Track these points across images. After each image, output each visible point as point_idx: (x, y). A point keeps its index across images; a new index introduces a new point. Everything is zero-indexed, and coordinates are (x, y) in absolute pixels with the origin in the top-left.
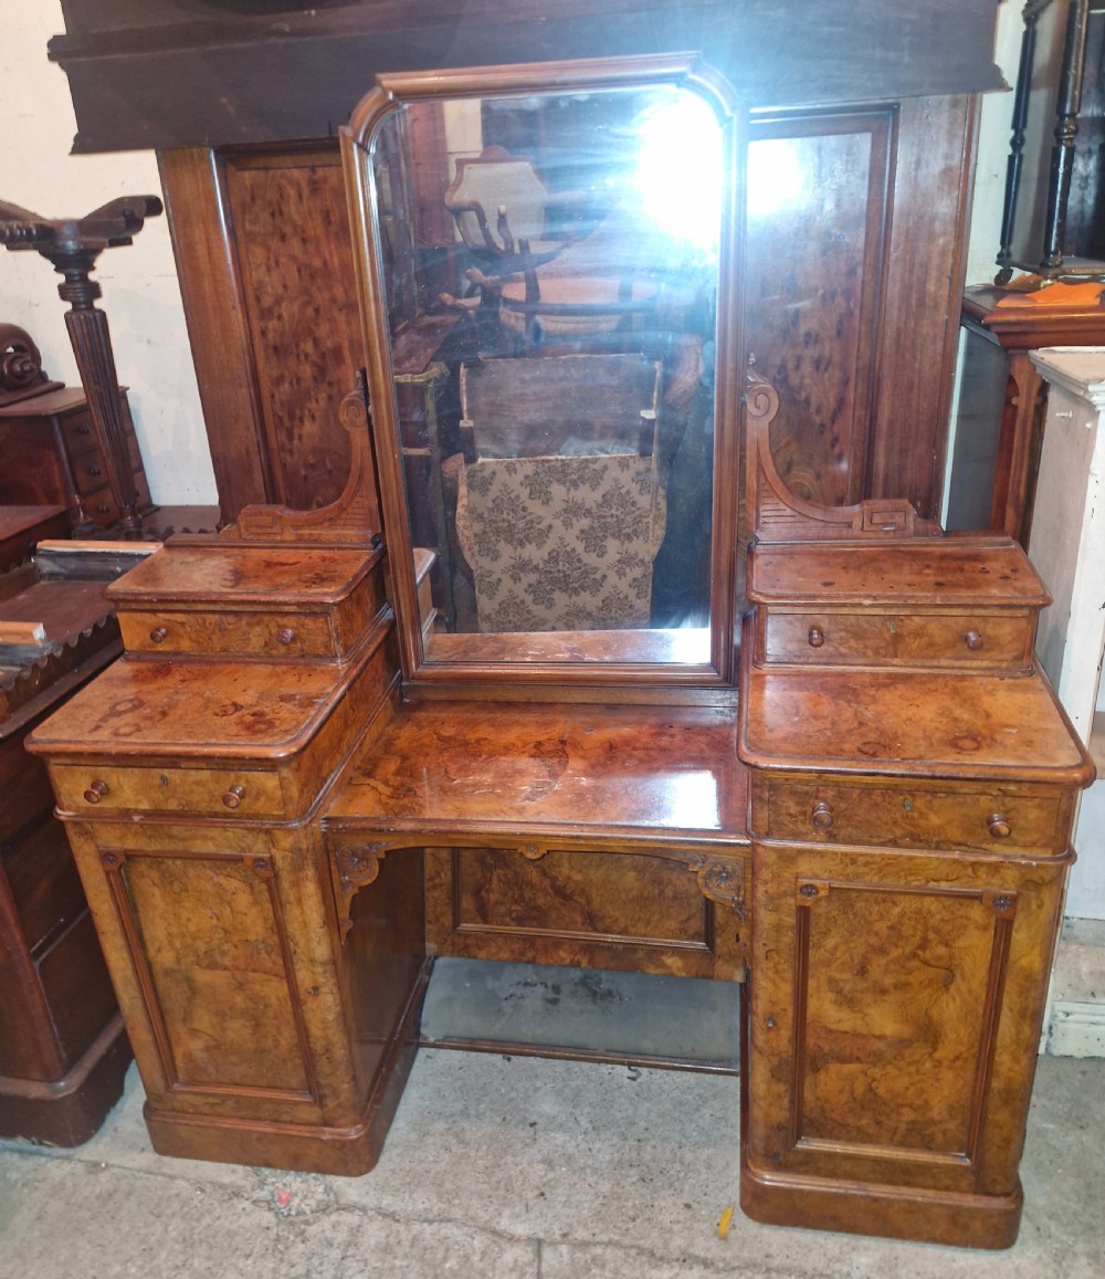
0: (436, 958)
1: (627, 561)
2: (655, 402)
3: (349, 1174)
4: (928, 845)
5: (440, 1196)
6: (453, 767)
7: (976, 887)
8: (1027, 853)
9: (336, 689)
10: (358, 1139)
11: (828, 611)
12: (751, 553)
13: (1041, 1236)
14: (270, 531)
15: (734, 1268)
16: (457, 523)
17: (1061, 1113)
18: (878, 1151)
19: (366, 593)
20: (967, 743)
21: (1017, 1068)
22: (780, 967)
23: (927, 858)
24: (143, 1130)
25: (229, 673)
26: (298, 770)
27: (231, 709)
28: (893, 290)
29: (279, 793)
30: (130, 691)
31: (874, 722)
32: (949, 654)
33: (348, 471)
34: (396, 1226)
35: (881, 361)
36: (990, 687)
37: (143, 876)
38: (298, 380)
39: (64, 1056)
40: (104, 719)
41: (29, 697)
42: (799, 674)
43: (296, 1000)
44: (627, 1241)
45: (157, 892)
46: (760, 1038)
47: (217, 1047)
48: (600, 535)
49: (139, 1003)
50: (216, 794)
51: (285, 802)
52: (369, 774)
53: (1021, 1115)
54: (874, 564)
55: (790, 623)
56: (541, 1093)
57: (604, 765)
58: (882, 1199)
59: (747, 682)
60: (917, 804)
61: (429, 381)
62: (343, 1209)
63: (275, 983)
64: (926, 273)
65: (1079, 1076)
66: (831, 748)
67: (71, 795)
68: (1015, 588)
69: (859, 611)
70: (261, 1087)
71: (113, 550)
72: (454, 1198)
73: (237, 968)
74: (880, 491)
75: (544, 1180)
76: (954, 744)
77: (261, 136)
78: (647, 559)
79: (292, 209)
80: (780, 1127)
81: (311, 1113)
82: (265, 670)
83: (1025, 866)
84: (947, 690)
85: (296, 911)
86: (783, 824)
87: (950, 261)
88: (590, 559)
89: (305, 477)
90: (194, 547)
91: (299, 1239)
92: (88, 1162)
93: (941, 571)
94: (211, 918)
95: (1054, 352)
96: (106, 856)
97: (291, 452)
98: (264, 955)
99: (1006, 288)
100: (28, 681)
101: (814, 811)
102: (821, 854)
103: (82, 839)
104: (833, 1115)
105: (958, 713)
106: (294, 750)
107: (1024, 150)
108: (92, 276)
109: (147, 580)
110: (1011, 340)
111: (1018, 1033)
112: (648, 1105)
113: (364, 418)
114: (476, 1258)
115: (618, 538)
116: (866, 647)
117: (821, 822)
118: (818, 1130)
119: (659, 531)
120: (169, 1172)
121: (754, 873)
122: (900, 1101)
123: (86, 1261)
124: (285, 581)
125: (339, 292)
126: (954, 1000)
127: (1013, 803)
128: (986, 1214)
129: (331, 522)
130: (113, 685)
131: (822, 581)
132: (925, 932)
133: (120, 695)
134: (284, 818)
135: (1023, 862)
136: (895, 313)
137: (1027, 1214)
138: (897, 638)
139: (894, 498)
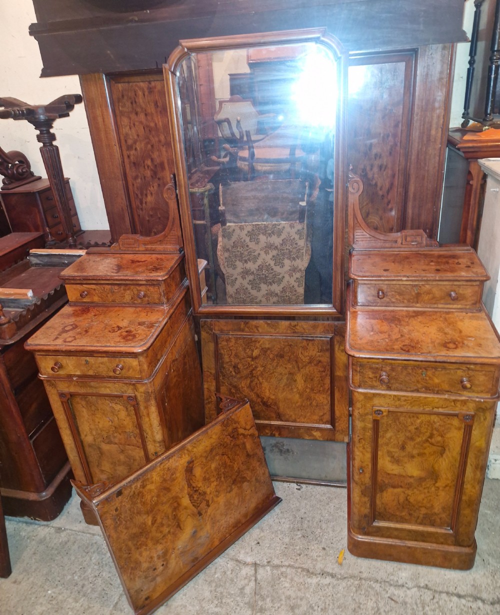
1: (293, 270)
4: (433, 392)
7: (455, 411)
8: (479, 395)
9: (164, 319)
11: (387, 282)
12: (350, 254)
13: (485, 563)
14: (132, 246)
15: (345, 578)
16: (218, 253)
17: (493, 506)
18: (410, 527)
19: (177, 274)
20: (451, 345)
21: (474, 490)
22: (365, 446)
23: (433, 398)
24: (80, 512)
25: (116, 311)
26: (147, 357)
27: (116, 329)
28: (416, 134)
29: (138, 368)
30: (72, 320)
31: (408, 335)
32: (442, 302)
33: (168, 218)
35: (410, 166)
36: (461, 318)
37: (78, 403)
39: (45, 481)
40: (59, 335)
41: (26, 323)
42: (373, 311)
43: (147, 458)
44: (297, 565)
45: (84, 410)
46: (356, 476)
47: (113, 478)
48: (282, 258)
49: (78, 458)
50: (110, 368)
51: (141, 372)
53: (476, 511)
54: (408, 260)
55: (369, 288)
58: (412, 547)
59: (349, 315)
60: (428, 373)
63: (138, 450)
64: (431, 126)
66: (388, 348)
67: (45, 369)
68: (473, 272)
69: (401, 283)
71: (64, 253)
73: (121, 444)
74: (409, 228)
75: (260, 536)
76: (445, 345)
77: (126, 68)
78: (303, 269)
79: (140, 100)
80: (365, 516)
82: (132, 310)
83: (478, 401)
84: (441, 319)
85: (147, 419)
86: (366, 382)
87: (442, 120)
89: (148, 221)
90: (100, 254)
92: (56, 527)
93: (438, 263)
94: (109, 422)
95: (490, 160)
96: (62, 395)
97: (142, 209)
98: (133, 438)
99: (467, 129)
100: (25, 316)
101: (380, 376)
102: (384, 396)
103: (51, 388)
104: (390, 511)
105: (447, 330)
106: (145, 348)
107: (475, 66)
108: (52, 131)
109: (78, 270)
110: (470, 155)
111: (475, 475)
112: (305, 501)
113: (175, 195)
114: (229, 573)
115: (290, 259)
117: (384, 382)
118: (383, 517)
119: (308, 256)
120: (92, 532)
121: (353, 404)
122: (420, 505)
123: (55, 574)
124: (140, 270)
125: (162, 138)
126: (445, 460)
127: (473, 373)
128: (459, 555)
129: (161, 242)
130: (64, 318)
131: (384, 269)
132: (432, 430)
133: (67, 322)
134: (141, 378)
135: (477, 400)
136: (416, 144)
137: (478, 554)
138: (418, 295)
139: (416, 229)
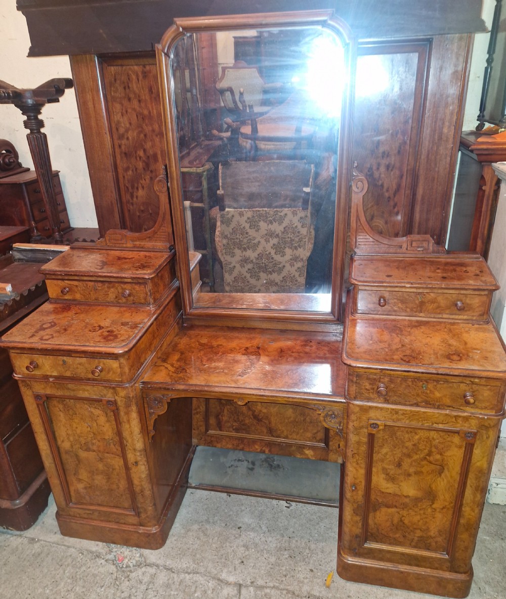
0: (197, 446)
1: (295, 259)
2: (310, 184)
3: (152, 549)
4: (434, 406)
5: (194, 561)
6: (205, 359)
7: (456, 427)
8: (483, 412)
9: (149, 320)
10: (156, 533)
11: (389, 289)
12: (352, 259)
13: (481, 592)
14: (120, 242)
16: (216, 239)
17: (493, 532)
18: (404, 549)
19: (166, 273)
20: (455, 357)
21: (473, 514)
22: (359, 462)
23: (433, 412)
24: (56, 523)
25: (98, 310)
26: (128, 359)
27: (97, 328)
28: (427, 131)
29: (119, 370)
30: (52, 318)
31: (409, 345)
32: (447, 312)
33: (158, 214)
34: (172, 575)
35: (419, 166)
36: (467, 329)
37: (55, 407)
38: (136, 169)
39: (19, 489)
40: (36, 332)
41: (3, 319)
42: (373, 319)
43: (127, 468)
44: (282, 587)
45: (62, 414)
46: (348, 494)
47: (90, 487)
48: (282, 247)
49: (53, 465)
50: (89, 369)
51: (122, 374)
52: (165, 361)
53: (475, 536)
54: (412, 267)
55: (370, 295)
56: (244, 513)
57: (277, 360)
58: (405, 572)
59: (348, 323)
60: (429, 386)
61: (204, 172)
62: (148, 566)
63: (117, 459)
64: (443, 123)
65: (502, 514)
66: (387, 358)
67: (20, 368)
68: (481, 281)
69: (404, 290)
70: (110, 507)
71: (48, 249)
72: (200, 563)
73: (99, 451)
74: (416, 230)
75: (244, 555)
76: (449, 357)
77: (119, 49)
78: (305, 258)
79: (134, 86)
80: (357, 536)
81: (134, 520)
82: (116, 309)
83: (481, 418)
84: (446, 330)
85: (127, 426)
86: (363, 393)
87: (455, 117)
88: (278, 258)
89: (139, 216)
90: (84, 249)
91: (127, 579)
92: (30, 538)
93: (445, 271)
94: (87, 427)
95: (505, 164)
96: (37, 397)
97: (132, 204)
98: (112, 446)
99: (481, 132)
100: (2, 311)
101: (378, 388)
102: (381, 409)
103: (26, 389)
104: (383, 532)
105: (451, 341)
106: (126, 350)
107: (493, 65)
108: (40, 117)
109: (60, 264)
110: (483, 158)
111: (475, 497)
112: (294, 520)
113: (166, 189)
114: (209, 592)
115: (291, 248)
116: (407, 307)
117: (382, 394)
118: (375, 538)
119: (310, 246)
120: (67, 544)
121: (348, 416)
122: (415, 526)
123: (26, 586)
124: (126, 267)
125: (156, 127)
126: (443, 480)
127: (477, 388)
128: (455, 582)
129: (150, 238)
130: (43, 315)
131: (386, 274)
132: (431, 447)
133: (45, 320)
134: (121, 382)
135: (481, 416)
136: (427, 143)
137: (474, 581)
138: (422, 303)
139: (423, 234)
